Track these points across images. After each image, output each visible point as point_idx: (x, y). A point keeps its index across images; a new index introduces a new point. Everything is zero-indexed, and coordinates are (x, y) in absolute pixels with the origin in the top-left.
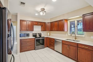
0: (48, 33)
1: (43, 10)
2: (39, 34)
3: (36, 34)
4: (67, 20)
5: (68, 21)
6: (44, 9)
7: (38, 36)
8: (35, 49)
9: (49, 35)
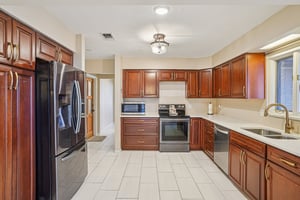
0: (210, 106)
1: (159, 38)
2: (176, 106)
3: (168, 106)
4: (263, 55)
5: (267, 57)
6: (164, 36)
7: (173, 112)
8: (158, 149)
9: (213, 110)
